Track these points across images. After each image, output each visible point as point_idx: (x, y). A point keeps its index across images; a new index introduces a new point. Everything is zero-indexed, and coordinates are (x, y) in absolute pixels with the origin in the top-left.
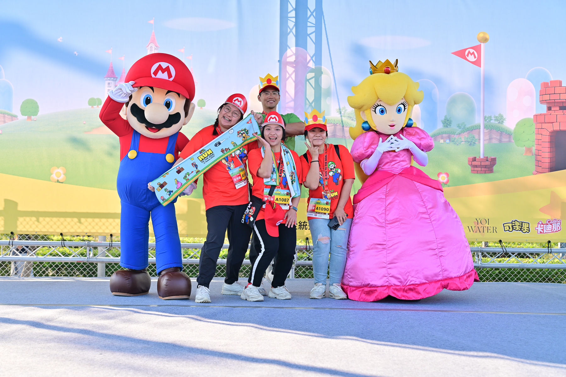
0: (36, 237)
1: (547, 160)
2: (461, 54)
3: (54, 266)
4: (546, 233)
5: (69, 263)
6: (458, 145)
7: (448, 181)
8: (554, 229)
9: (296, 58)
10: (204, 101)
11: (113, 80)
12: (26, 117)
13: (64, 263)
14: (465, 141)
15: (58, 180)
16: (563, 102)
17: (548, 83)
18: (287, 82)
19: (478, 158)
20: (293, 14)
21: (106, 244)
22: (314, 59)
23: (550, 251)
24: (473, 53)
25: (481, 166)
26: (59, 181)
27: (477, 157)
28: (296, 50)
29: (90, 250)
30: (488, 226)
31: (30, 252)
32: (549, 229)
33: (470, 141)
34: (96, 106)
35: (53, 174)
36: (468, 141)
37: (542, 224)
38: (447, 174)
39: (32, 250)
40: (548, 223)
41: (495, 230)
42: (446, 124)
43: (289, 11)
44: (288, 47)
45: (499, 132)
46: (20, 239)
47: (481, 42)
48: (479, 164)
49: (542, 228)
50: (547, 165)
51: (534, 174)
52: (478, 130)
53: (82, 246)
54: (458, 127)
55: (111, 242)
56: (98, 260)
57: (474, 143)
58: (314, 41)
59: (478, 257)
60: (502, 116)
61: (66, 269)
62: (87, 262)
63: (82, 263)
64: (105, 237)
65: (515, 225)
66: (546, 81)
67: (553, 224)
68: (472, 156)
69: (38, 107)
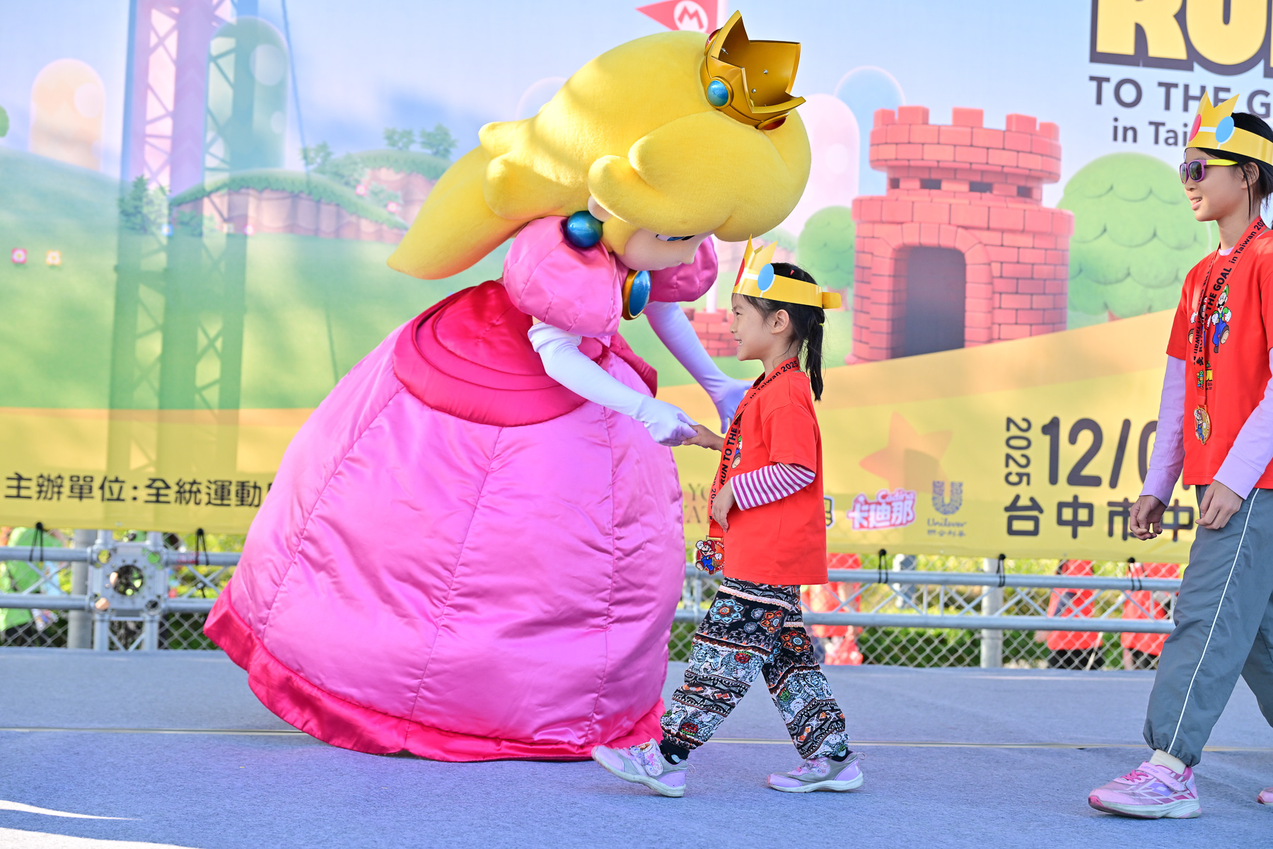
1: (884, 326)
4: (875, 527)
8: (897, 518)
16: (930, 169)
17: (891, 114)
18: (153, 59)
19: (701, 311)
23: (884, 577)
24: (696, 14)
25: (707, 336)
32: (883, 518)
37: (866, 503)
40: (881, 500)
48: (701, 327)
49: (865, 514)
50: (883, 341)
51: (849, 363)
66: (888, 107)
67: (894, 504)
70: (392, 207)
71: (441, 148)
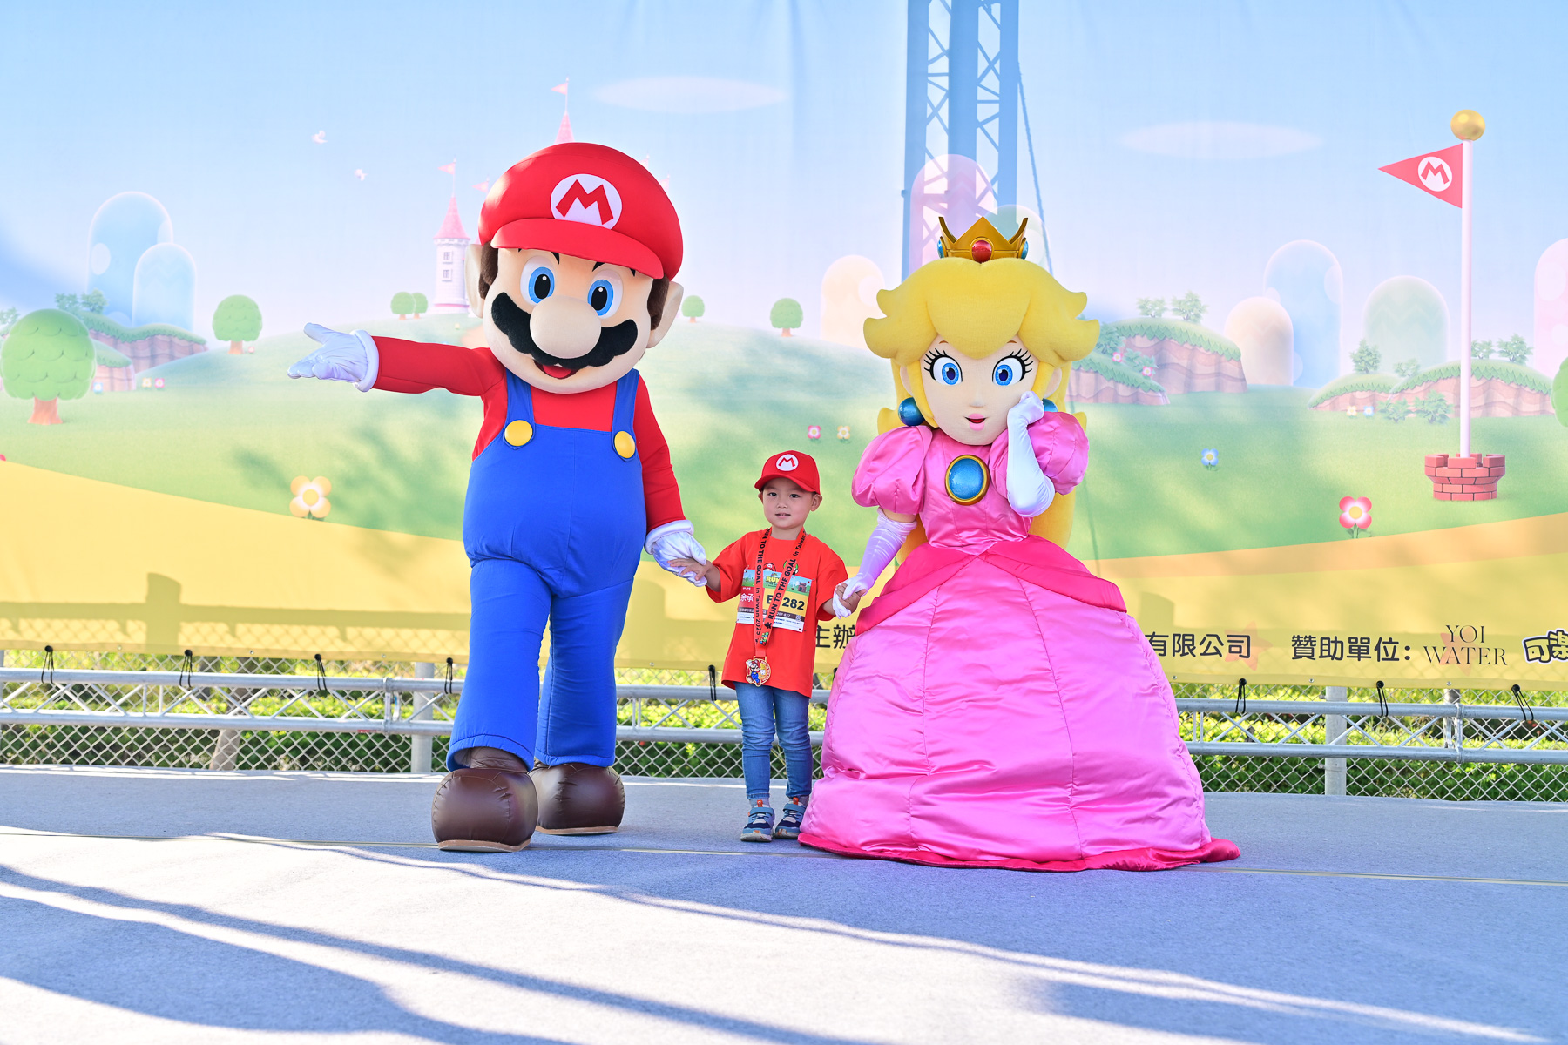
0: (251, 666)
2: (1407, 171)
3: (296, 743)
5: (337, 735)
6: (1396, 421)
7: (1369, 522)
9: (951, 184)
10: (702, 301)
11: (458, 245)
12: (228, 344)
13: (324, 736)
14: (1418, 412)
15: (310, 513)
18: (925, 250)
19: (1455, 457)
20: (943, 65)
21: (435, 685)
22: (995, 187)
24: (1440, 168)
25: (1461, 480)
26: (314, 514)
27: (1452, 456)
28: (951, 163)
29: (393, 702)
30: (1482, 645)
31: (236, 703)
33: (1431, 410)
34: (412, 315)
35: (294, 496)
36: (1424, 412)
38: (1368, 503)
39: (241, 700)
41: (1500, 655)
42: (1363, 364)
43: (930, 58)
44: (927, 155)
45: (1513, 385)
46: (210, 671)
47: (1463, 139)
48: (1456, 473)
52: (1453, 381)
53: (372, 690)
54: (1397, 371)
55: (448, 681)
56: (414, 727)
57: (1443, 417)
58: (997, 143)
59: (1453, 733)
60: (1522, 343)
61: (329, 753)
62: (386, 731)
63: (370, 736)
64: (432, 665)
65: (1557, 645)
68: (1437, 452)
69: (259, 318)
70: (1147, 371)
71: (1192, 313)
